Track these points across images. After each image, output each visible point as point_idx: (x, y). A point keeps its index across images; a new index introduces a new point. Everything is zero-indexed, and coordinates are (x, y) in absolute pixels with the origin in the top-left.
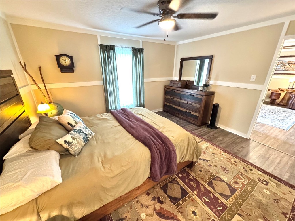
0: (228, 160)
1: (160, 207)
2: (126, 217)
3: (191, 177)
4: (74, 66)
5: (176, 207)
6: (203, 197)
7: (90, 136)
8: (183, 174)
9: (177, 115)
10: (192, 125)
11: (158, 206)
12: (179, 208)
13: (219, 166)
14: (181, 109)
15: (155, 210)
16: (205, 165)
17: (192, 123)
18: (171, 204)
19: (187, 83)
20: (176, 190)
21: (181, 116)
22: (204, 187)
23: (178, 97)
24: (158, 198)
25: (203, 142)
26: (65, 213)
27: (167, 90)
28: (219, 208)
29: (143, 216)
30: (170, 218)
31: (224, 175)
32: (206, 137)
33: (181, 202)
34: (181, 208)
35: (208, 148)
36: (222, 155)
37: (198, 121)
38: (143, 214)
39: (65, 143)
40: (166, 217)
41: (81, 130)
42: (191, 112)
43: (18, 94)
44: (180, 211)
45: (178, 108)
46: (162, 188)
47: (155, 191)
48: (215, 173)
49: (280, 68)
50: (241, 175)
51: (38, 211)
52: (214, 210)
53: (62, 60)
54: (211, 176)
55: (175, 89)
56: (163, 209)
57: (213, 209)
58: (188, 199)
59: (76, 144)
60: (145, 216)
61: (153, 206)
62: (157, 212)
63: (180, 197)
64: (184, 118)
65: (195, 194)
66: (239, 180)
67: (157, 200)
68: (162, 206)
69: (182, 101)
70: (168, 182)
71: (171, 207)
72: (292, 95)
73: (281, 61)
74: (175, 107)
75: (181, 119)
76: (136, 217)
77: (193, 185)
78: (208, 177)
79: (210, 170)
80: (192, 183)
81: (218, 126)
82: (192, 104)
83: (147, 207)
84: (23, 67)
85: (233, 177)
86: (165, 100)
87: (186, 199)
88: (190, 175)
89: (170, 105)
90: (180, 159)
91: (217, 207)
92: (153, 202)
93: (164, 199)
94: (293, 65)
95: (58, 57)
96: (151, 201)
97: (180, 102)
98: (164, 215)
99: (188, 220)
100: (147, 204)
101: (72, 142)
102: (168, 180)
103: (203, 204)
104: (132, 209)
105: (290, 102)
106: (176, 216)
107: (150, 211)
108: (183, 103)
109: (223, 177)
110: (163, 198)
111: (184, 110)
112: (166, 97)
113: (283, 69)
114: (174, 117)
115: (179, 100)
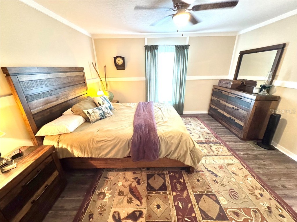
0: (251, 188)
1: (136, 186)
2: (110, 178)
3: (182, 181)
4: (124, 65)
5: (147, 193)
6: (179, 202)
7: (107, 114)
8: (177, 174)
9: (220, 121)
10: (234, 135)
11: (134, 184)
12: (149, 195)
13: (228, 188)
14: (225, 114)
15: (130, 185)
16: (209, 178)
17: (235, 134)
18: (145, 189)
19: (243, 83)
20: (159, 182)
21: (224, 123)
22: (188, 195)
23: (224, 99)
24: (140, 179)
25: (231, 157)
26: (69, 149)
27: (215, 90)
28: (186, 219)
29: (120, 184)
30: (136, 197)
31: (225, 198)
32: (241, 154)
33: (154, 193)
34: (151, 196)
35: (231, 165)
36: (247, 179)
37: (241, 133)
38: (121, 183)
39: (87, 113)
40: (134, 194)
41: (101, 108)
42: (235, 120)
43: (85, 82)
44: (148, 198)
45: (222, 112)
46: (147, 174)
47: (141, 174)
48: (216, 190)
50: (255, 212)
51: (58, 141)
52: (180, 217)
53: (118, 61)
54: (206, 191)
55: (223, 90)
56: (137, 188)
57: (180, 215)
58: (162, 194)
59: (93, 116)
60: (121, 184)
61: (132, 182)
62: (131, 187)
63: (157, 188)
64: (227, 126)
65: (172, 194)
66: (244, 214)
67: (137, 180)
68: (138, 186)
69: (228, 105)
70: (157, 173)
71: (144, 191)
74: (220, 110)
75: (224, 126)
76: (116, 182)
77: (178, 187)
78: (201, 190)
79: (211, 186)
80: (178, 185)
81: (276, 148)
82: (238, 110)
83: (127, 180)
84: (94, 66)
85: (238, 206)
86: (212, 102)
87: (161, 193)
88: (183, 178)
89: (215, 108)
90: (166, 154)
91: (185, 216)
92: (133, 180)
93: (142, 183)
95: (115, 58)
96: (133, 178)
97: (225, 106)
98: (133, 192)
99: (149, 207)
100: (128, 178)
101: (91, 114)
102: (158, 172)
103: (173, 206)
104: (117, 176)
106: (142, 198)
107: (127, 184)
108: (228, 107)
109: (222, 200)
110: (143, 181)
111: (228, 116)
112: (213, 98)
114: (217, 122)
115: (225, 103)
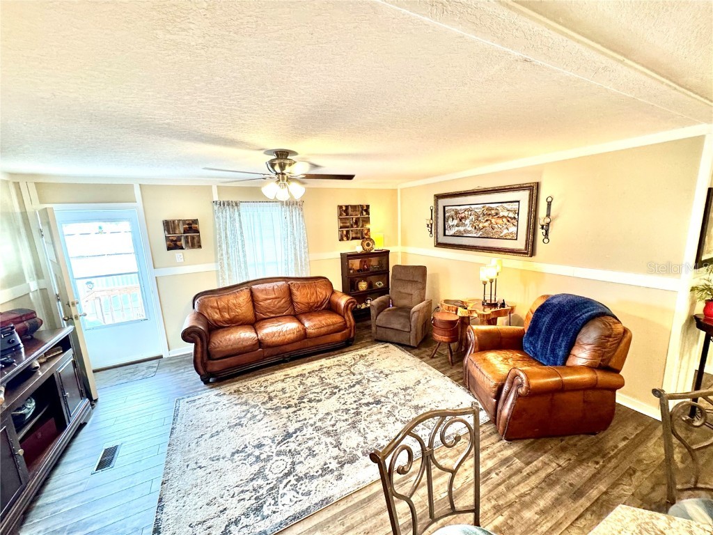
49: (470, 229)
94: (494, 220)
113: (476, 233)
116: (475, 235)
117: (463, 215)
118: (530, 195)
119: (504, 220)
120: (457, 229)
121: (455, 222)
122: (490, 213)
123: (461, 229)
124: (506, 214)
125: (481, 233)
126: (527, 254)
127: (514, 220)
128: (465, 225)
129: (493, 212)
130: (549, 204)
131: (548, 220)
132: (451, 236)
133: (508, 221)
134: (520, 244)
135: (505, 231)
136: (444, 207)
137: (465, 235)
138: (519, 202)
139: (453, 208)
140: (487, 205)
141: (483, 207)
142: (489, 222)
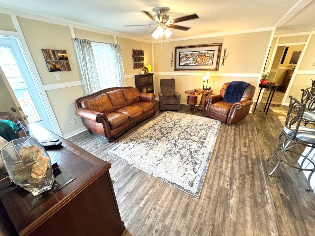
49: (192, 62)
72: (207, 98)
73: (192, 53)
94: (203, 58)
105: (206, 109)
113: (195, 63)
116: (194, 65)
117: (189, 56)
118: (219, 48)
119: (208, 58)
120: (185, 62)
121: (185, 59)
122: (202, 55)
123: (188, 62)
124: (208, 55)
125: (197, 63)
126: (216, 70)
127: (211, 58)
128: (190, 61)
129: (203, 55)
130: (225, 51)
131: (224, 58)
132: (183, 65)
133: (209, 58)
134: (214, 67)
135: (208, 62)
136: (180, 53)
137: (190, 65)
138: (214, 50)
139: (185, 53)
140: (201, 52)
141: (199, 53)
142: (201, 59)
